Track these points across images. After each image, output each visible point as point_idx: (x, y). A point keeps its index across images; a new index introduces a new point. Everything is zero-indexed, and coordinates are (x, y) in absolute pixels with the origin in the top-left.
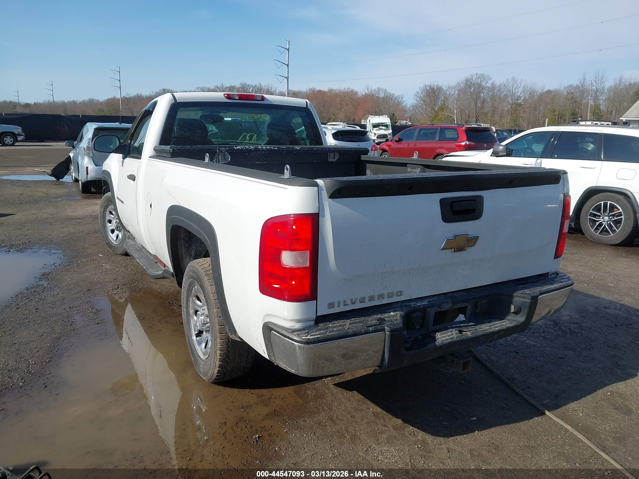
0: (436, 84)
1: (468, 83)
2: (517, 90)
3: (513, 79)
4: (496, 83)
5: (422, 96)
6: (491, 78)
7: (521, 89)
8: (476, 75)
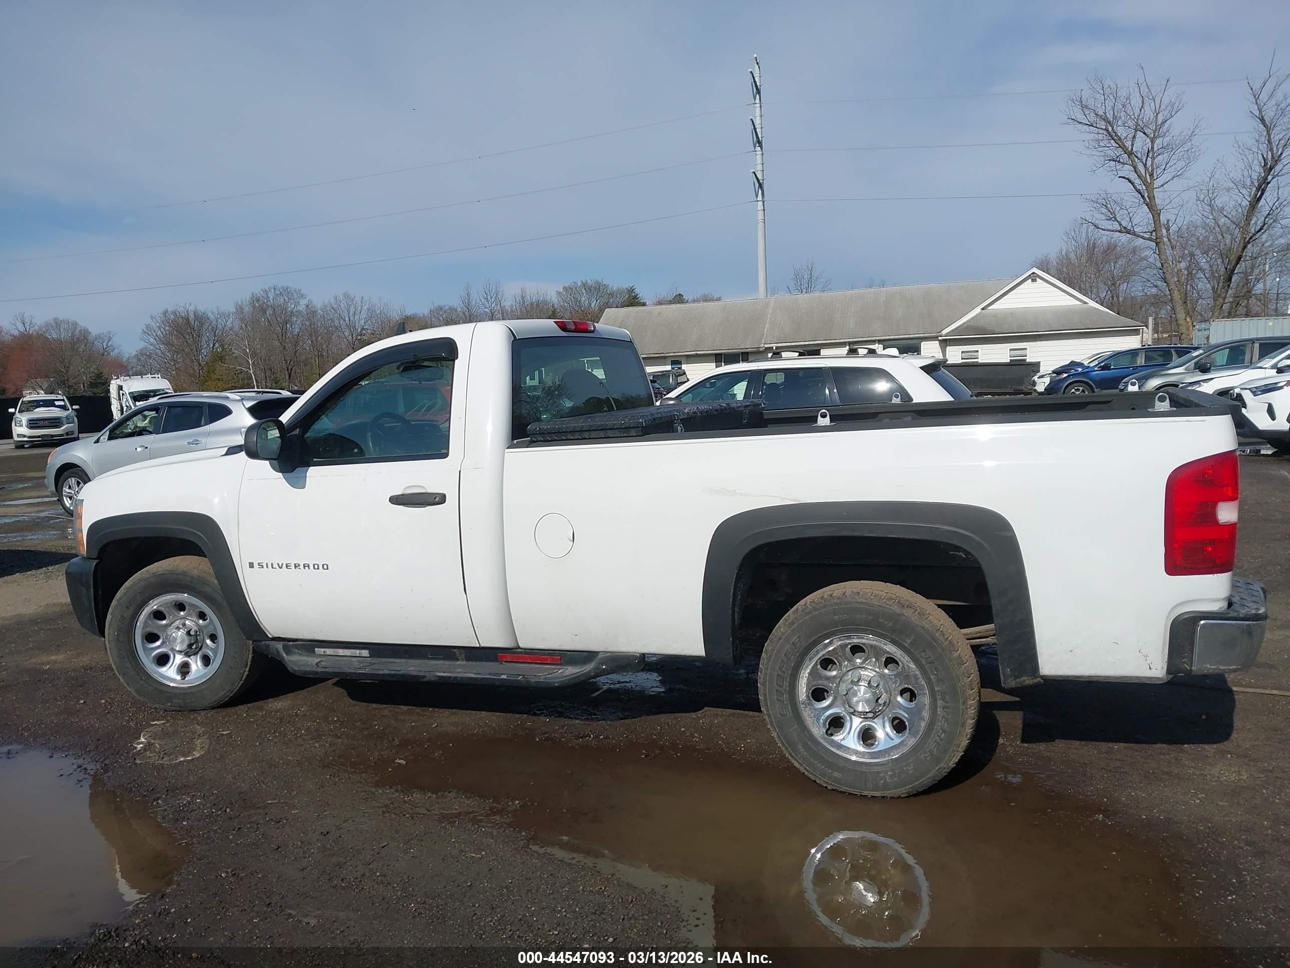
0: (192, 308)
1: (259, 306)
2: (357, 317)
3: (346, 296)
4: (315, 303)
5: (159, 333)
6: (303, 295)
7: (364, 315)
8: (273, 290)
